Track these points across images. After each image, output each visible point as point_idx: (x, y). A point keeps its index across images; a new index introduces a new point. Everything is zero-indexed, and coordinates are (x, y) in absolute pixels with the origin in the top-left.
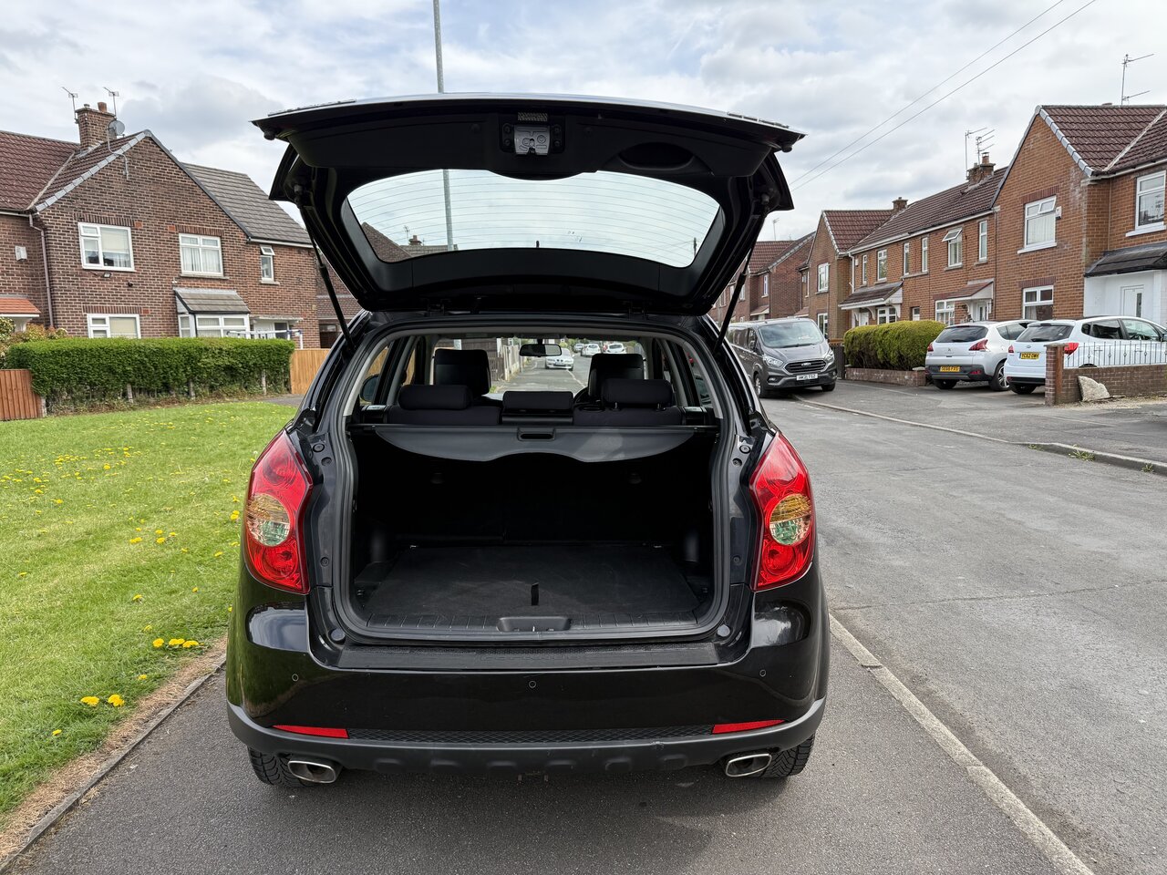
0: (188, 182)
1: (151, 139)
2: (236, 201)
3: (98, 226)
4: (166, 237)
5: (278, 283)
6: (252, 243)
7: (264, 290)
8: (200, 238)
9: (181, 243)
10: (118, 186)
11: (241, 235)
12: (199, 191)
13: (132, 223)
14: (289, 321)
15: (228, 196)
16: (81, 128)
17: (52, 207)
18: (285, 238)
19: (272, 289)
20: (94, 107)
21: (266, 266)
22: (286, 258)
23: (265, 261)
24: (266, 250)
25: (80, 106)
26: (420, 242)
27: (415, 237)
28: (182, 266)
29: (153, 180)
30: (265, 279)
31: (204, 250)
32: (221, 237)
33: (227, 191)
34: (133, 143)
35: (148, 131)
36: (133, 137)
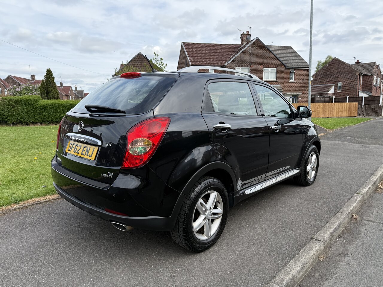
0: (268, 51)
1: (258, 40)
2: (285, 56)
3: (241, 68)
4: (260, 69)
5: (295, 82)
6: (287, 69)
7: (290, 84)
8: (270, 69)
9: (264, 71)
10: (247, 55)
11: (283, 67)
12: (271, 54)
13: (250, 66)
14: (298, 94)
15: (283, 54)
16: (241, 39)
17: (229, 64)
18: (299, 66)
19: (293, 84)
20: (246, 33)
21: (292, 76)
22: (299, 73)
23: (292, 74)
24: (292, 71)
25: (242, 33)
26: (360, 63)
27: (358, 61)
28: (263, 78)
29: (258, 52)
30: (291, 81)
31: (271, 72)
32: (277, 68)
33: (283, 53)
34: (252, 42)
35: (257, 37)
36: (253, 40)
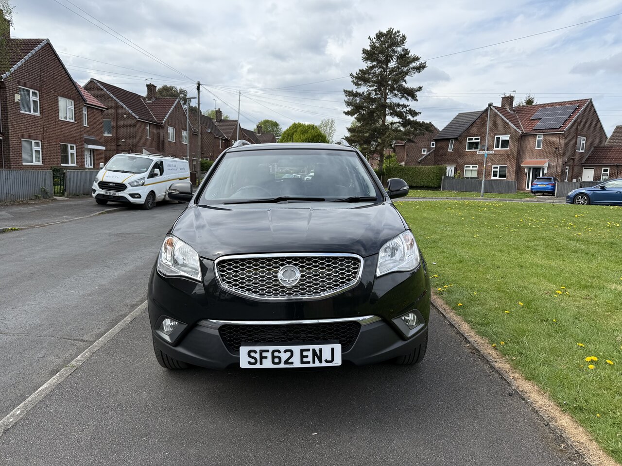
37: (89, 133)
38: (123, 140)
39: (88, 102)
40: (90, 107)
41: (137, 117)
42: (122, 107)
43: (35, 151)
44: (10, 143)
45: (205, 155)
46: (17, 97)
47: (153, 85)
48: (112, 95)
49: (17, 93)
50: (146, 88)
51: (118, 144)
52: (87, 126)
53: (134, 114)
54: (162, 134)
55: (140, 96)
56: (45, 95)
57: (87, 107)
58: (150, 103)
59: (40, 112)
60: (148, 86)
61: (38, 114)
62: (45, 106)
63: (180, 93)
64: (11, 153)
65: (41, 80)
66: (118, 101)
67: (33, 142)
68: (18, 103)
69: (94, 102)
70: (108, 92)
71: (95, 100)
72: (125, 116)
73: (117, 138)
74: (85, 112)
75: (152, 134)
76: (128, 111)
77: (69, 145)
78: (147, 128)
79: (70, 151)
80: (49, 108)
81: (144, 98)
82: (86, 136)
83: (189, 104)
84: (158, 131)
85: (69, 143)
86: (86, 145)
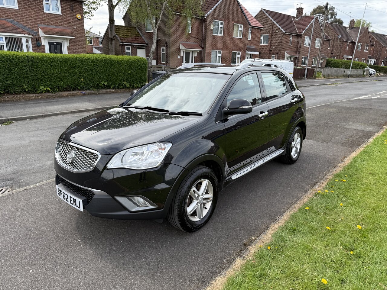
37: (251, 44)
38: (274, 47)
39: (252, 25)
40: (254, 28)
41: (284, 31)
42: (276, 26)
43: (218, 56)
44: (206, 52)
45: (333, 55)
46: (212, 26)
47: (301, 8)
48: (271, 18)
49: (212, 24)
50: (296, 11)
51: (271, 50)
52: (250, 40)
53: (282, 30)
54: (300, 42)
55: (292, 17)
56: (227, 23)
57: (252, 28)
58: (297, 21)
59: (223, 34)
60: (297, 9)
61: (222, 35)
62: (226, 30)
63: (330, 9)
64: (206, 58)
65: (226, 15)
66: (274, 21)
67: (218, 51)
68: (212, 30)
69: (256, 24)
70: (269, 17)
71: (258, 23)
72: (277, 31)
73: (270, 46)
74: (250, 31)
75: (293, 42)
76: (279, 28)
77: (237, 52)
78: (290, 38)
79: (237, 56)
80: (228, 31)
81: (294, 18)
82: (249, 46)
83: (335, 17)
84: (298, 40)
85: (237, 51)
86: (247, 51)
